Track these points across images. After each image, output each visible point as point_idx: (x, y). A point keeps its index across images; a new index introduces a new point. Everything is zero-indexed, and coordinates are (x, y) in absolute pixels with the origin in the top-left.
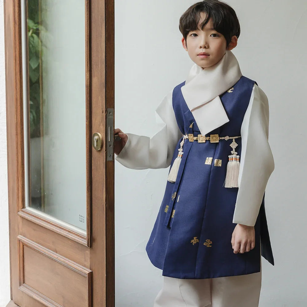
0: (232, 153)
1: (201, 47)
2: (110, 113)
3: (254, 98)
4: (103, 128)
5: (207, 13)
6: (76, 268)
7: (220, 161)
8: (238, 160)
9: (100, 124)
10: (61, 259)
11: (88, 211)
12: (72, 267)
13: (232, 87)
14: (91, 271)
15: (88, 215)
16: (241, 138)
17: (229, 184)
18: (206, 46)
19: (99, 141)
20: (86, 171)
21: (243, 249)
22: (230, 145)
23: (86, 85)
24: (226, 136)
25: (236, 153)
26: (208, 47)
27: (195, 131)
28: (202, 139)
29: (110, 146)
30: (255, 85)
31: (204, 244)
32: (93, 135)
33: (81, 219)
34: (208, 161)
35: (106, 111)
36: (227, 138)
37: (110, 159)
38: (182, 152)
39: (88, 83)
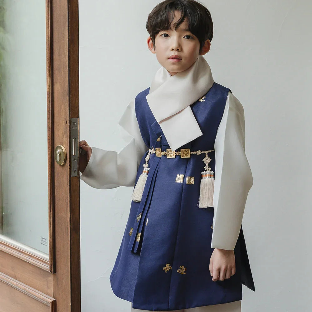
0: (206, 169)
1: (173, 49)
2: (74, 123)
3: (229, 108)
4: (66, 140)
5: (183, 11)
6: (37, 296)
7: (193, 178)
8: (213, 177)
9: (63, 136)
10: (21, 286)
11: (50, 233)
12: (33, 295)
13: (204, 96)
14: (54, 300)
15: (51, 237)
16: (214, 151)
17: (203, 203)
18: (179, 49)
19: (62, 155)
20: (48, 188)
21: (223, 276)
22: (203, 160)
23: (47, 93)
24: (198, 150)
25: (210, 169)
26: (182, 50)
27: (163, 145)
28: (171, 154)
29: (74, 160)
30: (229, 93)
31: (178, 271)
32: (55, 148)
33: (42, 242)
34: (180, 179)
35: (70, 121)
36: (199, 152)
37: (74, 174)
38: (148, 167)
39: (49, 90)
